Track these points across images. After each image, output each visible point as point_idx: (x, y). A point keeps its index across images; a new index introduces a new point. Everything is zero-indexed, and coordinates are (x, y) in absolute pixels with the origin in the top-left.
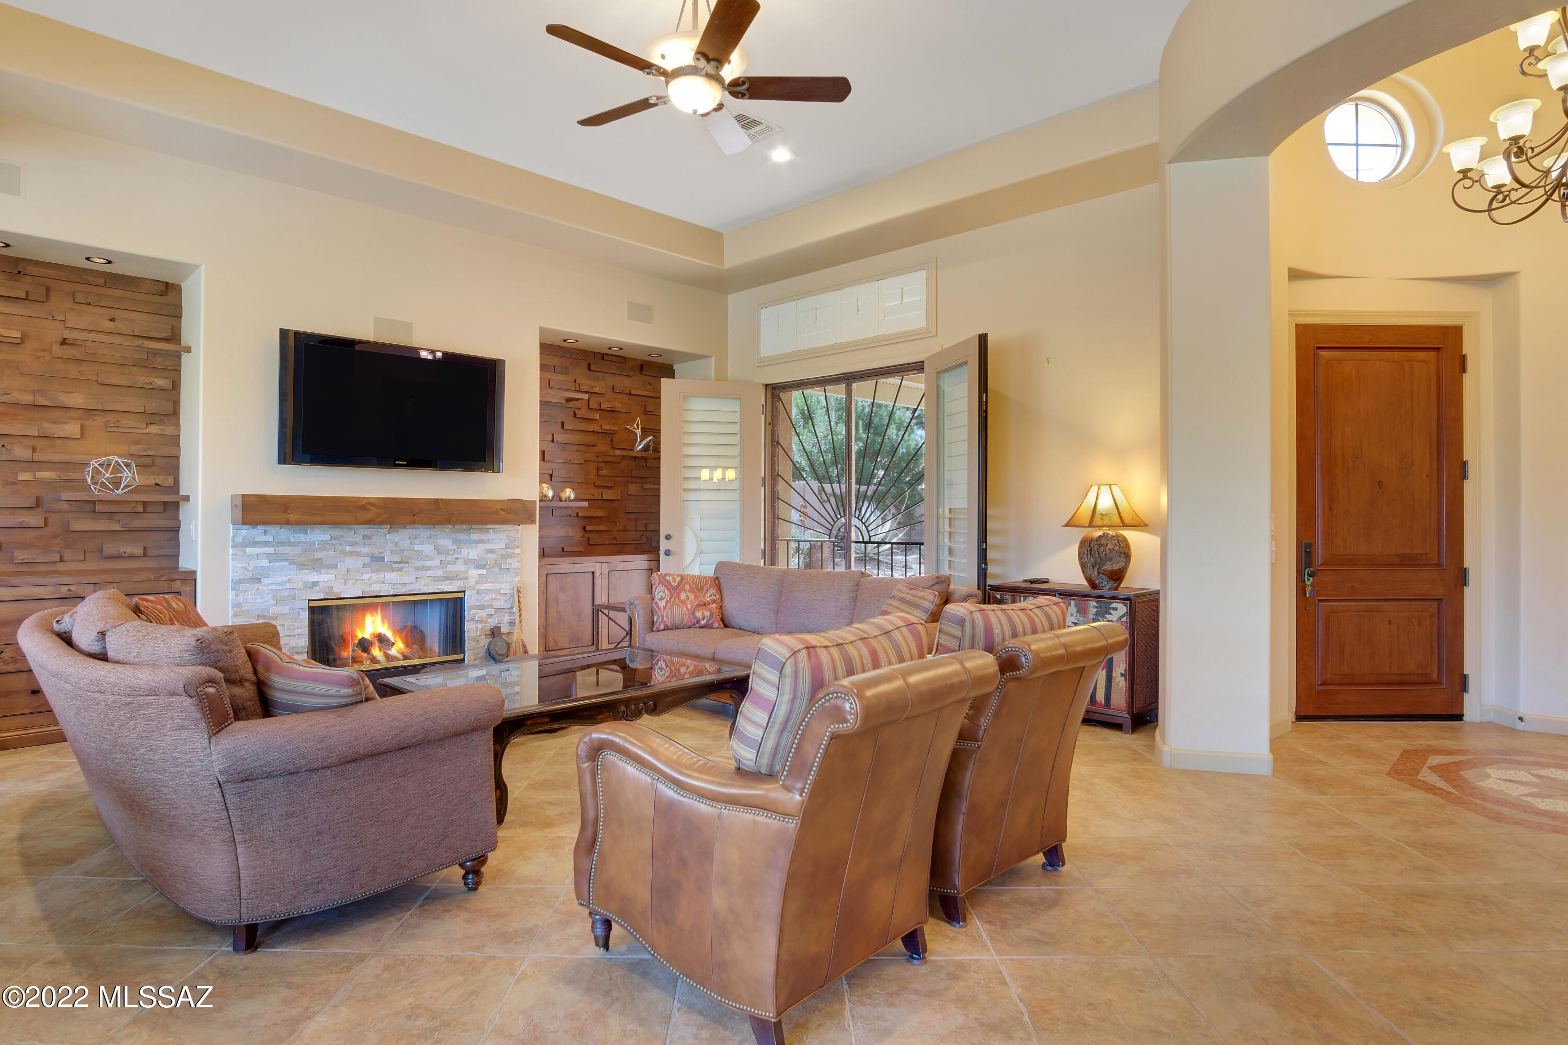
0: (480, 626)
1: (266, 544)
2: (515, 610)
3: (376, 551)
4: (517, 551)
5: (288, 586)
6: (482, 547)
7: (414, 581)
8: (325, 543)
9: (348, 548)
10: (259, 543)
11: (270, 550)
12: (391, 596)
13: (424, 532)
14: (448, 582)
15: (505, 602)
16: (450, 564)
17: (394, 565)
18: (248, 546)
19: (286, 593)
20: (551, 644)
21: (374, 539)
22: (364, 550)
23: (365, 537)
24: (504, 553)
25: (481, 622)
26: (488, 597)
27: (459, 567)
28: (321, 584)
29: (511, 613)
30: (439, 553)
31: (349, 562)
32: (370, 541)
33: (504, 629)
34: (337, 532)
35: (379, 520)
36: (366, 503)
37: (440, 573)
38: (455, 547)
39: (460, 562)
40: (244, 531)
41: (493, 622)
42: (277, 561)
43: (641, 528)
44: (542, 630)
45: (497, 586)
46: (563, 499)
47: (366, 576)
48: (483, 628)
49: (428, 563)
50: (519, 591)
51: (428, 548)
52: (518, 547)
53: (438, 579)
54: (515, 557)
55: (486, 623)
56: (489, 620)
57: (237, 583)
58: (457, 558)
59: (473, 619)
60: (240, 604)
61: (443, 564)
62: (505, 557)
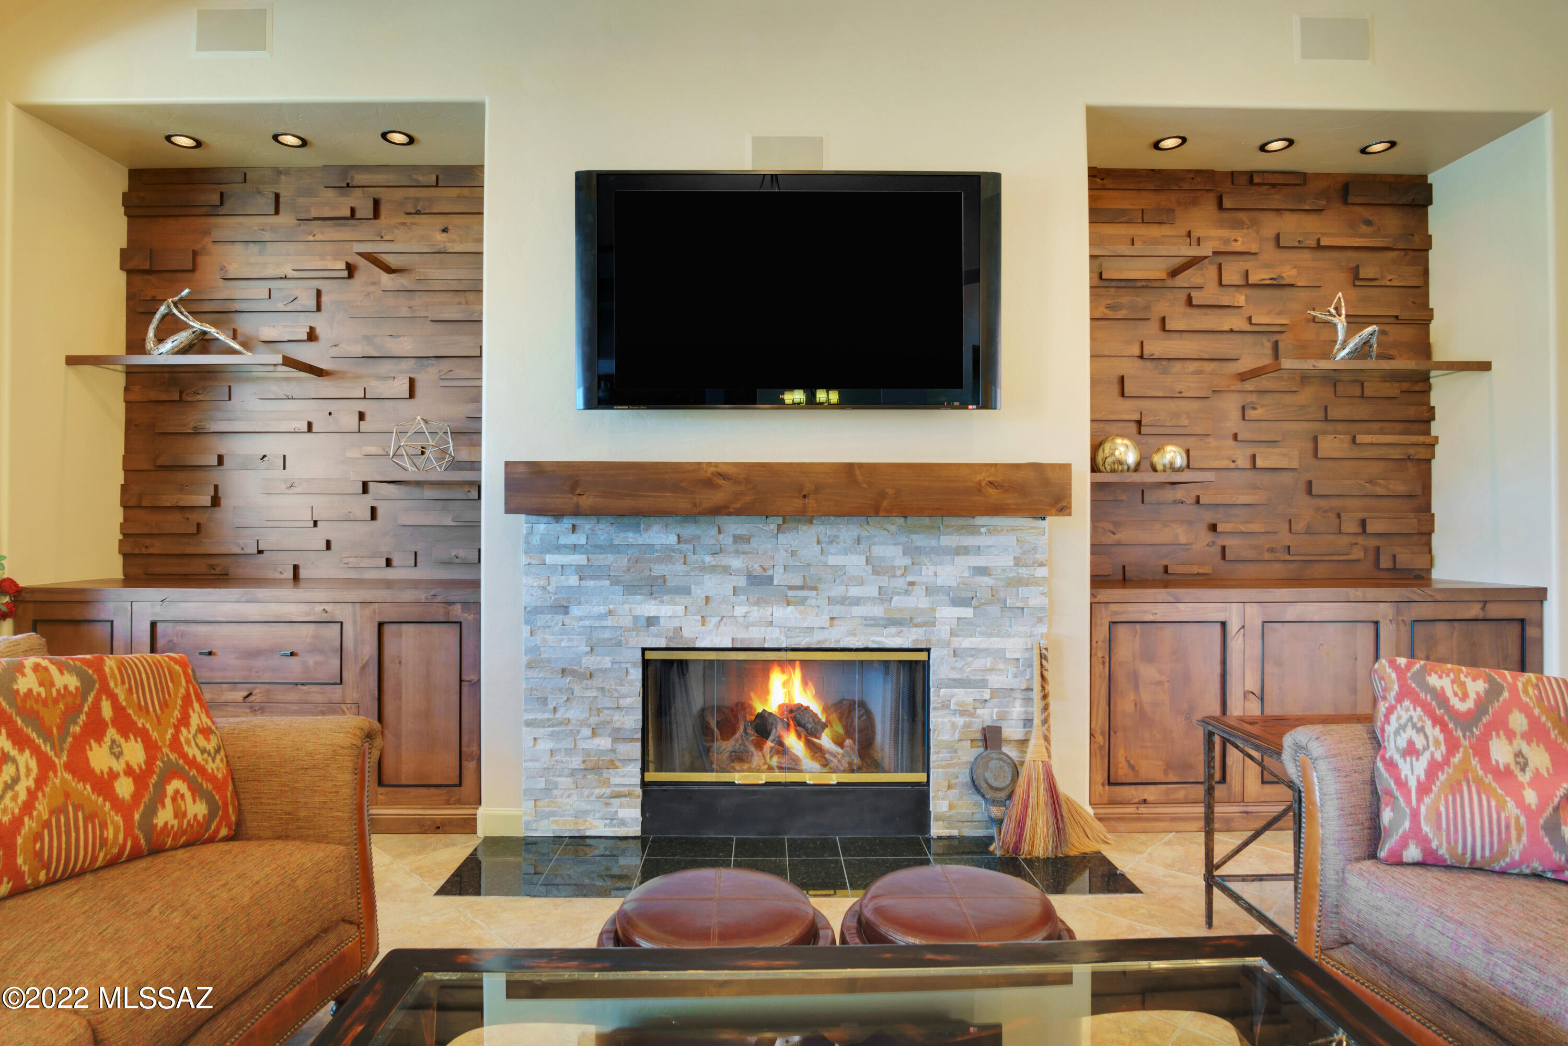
0: (960, 721)
1: (575, 548)
2: (1036, 694)
3: (756, 566)
4: (1041, 572)
5: (609, 622)
6: (965, 562)
7: (827, 625)
8: (668, 548)
9: (708, 559)
10: (565, 546)
11: (579, 559)
12: (786, 650)
13: (847, 531)
14: (893, 630)
15: (1015, 676)
16: (898, 594)
17: (790, 593)
18: (548, 551)
19: (607, 635)
20: (1122, 771)
21: (754, 544)
22: (736, 563)
23: (737, 539)
24: (1011, 575)
25: (963, 713)
26: (980, 663)
27: (918, 601)
28: (662, 621)
29: (1028, 701)
30: (876, 572)
31: (711, 585)
32: (746, 547)
33: (1012, 731)
34: (690, 530)
35: (737, 506)
36: (713, 474)
37: (878, 611)
38: (907, 561)
39: (919, 591)
40: (542, 526)
41: (986, 716)
42: (592, 577)
43: (1351, 526)
44: (1100, 739)
45: (995, 643)
46: (1159, 467)
47: (740, 611)
48: (967, 726)
49: (854, 591)
50: (1043, 657)
51: (855, 562)
52: (1042, 565)
53: (872, 622)
54: (1038, 584)
55: (972, 715)
56: (979, 711)
57: (532, 613)
58: (912, 584)
59: (945, 706)
60: (537, 648)
61: (884, 596)
62: (1017, 583)
